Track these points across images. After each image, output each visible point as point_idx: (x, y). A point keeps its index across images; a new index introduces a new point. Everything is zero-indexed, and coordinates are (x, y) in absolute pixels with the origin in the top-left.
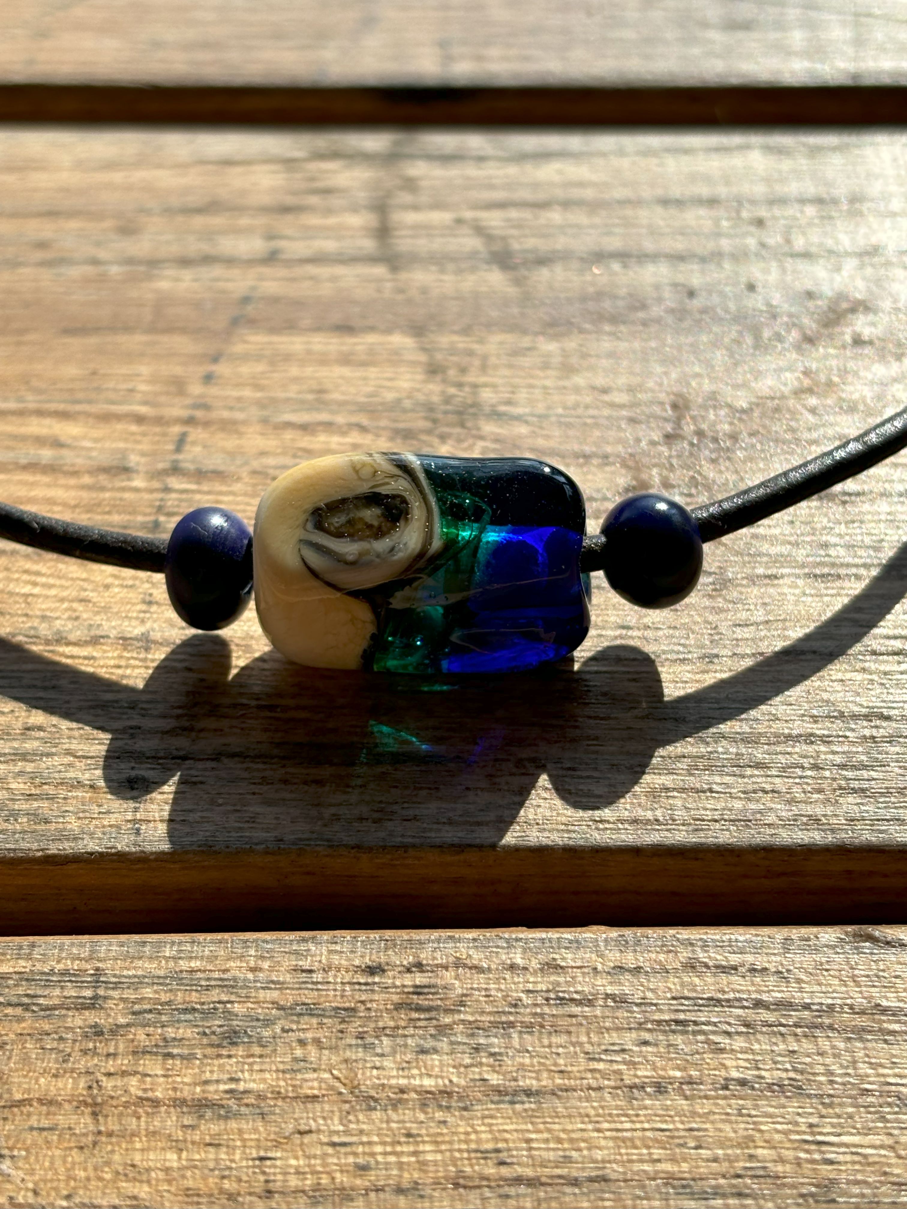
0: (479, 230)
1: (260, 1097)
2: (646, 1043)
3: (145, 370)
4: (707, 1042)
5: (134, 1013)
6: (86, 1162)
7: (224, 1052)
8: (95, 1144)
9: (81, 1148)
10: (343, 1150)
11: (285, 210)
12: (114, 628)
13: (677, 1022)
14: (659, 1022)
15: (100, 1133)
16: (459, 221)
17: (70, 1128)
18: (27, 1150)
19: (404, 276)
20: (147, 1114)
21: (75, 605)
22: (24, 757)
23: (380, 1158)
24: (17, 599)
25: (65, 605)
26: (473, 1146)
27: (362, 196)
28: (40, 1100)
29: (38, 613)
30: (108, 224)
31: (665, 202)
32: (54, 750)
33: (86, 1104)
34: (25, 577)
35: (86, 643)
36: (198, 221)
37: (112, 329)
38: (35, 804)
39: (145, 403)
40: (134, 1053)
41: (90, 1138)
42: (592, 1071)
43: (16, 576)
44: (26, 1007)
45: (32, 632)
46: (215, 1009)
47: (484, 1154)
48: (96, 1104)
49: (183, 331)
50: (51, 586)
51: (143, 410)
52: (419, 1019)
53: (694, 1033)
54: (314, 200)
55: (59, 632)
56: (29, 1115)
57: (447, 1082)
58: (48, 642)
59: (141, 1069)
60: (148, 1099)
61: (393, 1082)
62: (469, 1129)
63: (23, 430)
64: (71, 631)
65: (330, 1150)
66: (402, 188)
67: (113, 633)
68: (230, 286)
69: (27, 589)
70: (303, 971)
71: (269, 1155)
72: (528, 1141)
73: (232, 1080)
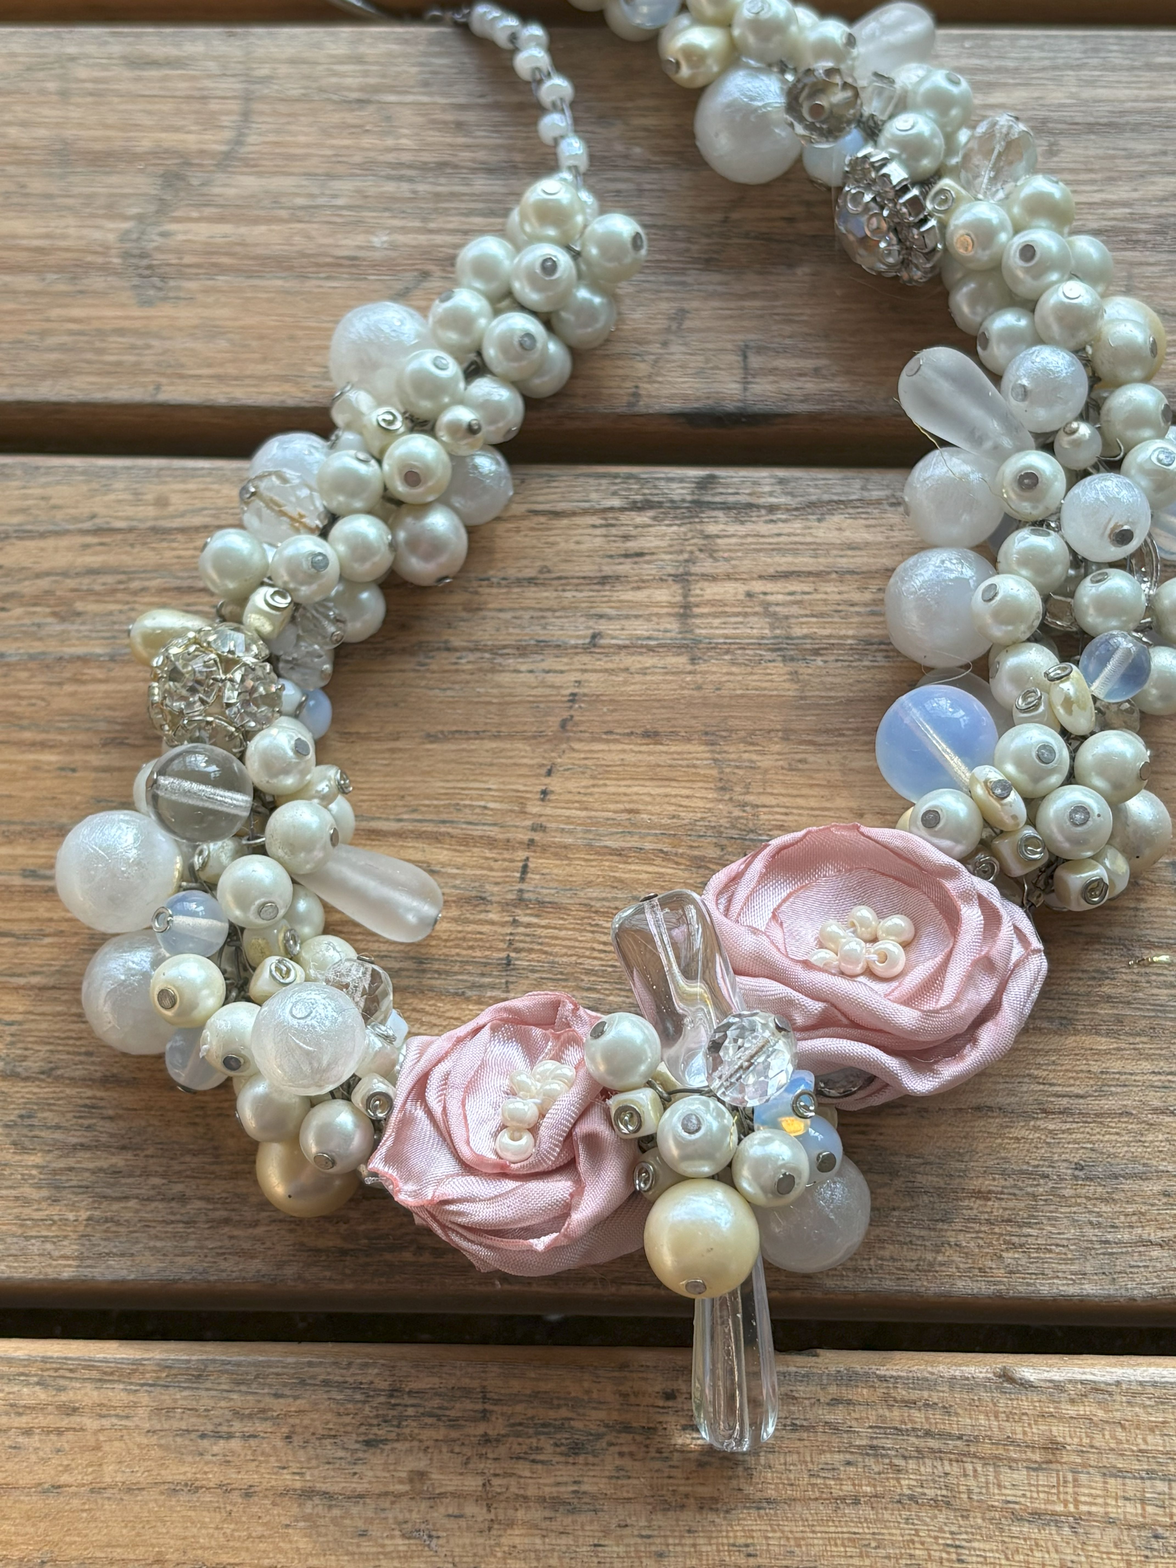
1: (594, 1497)
2: (849, 1463)
4: (891, 1464)
7: (571, 1460)
13: (872, 1447)
14: (859, 1447)
23: (671, 1548)
42: (813, 1485)
53: (883, 1456)
72: (767, 1538)
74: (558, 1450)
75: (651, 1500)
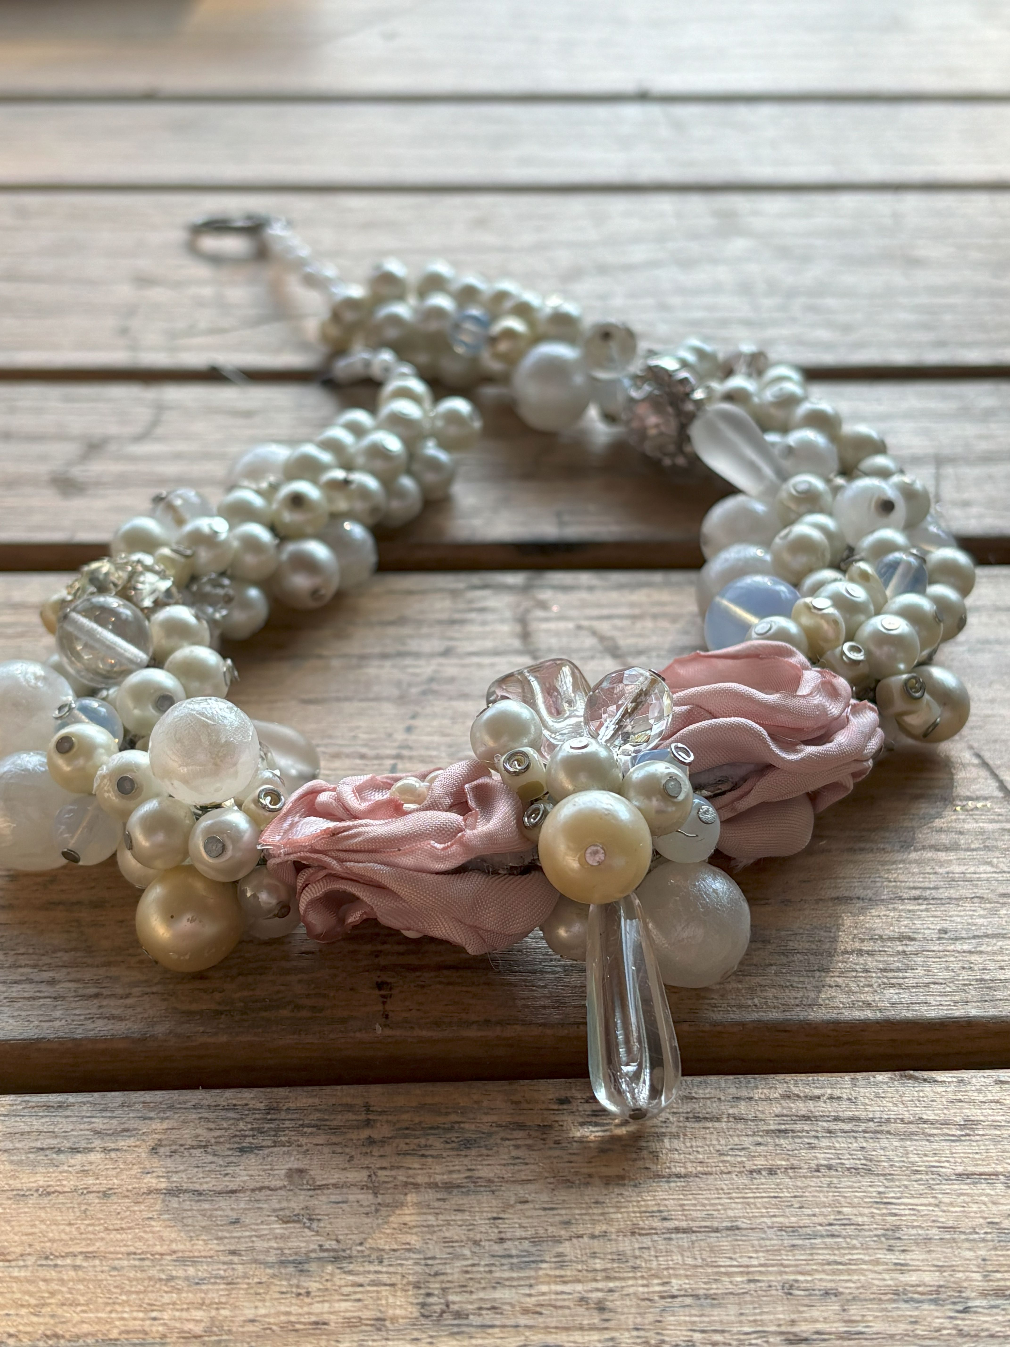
74: (448, 1146)
75: (552, 1180)
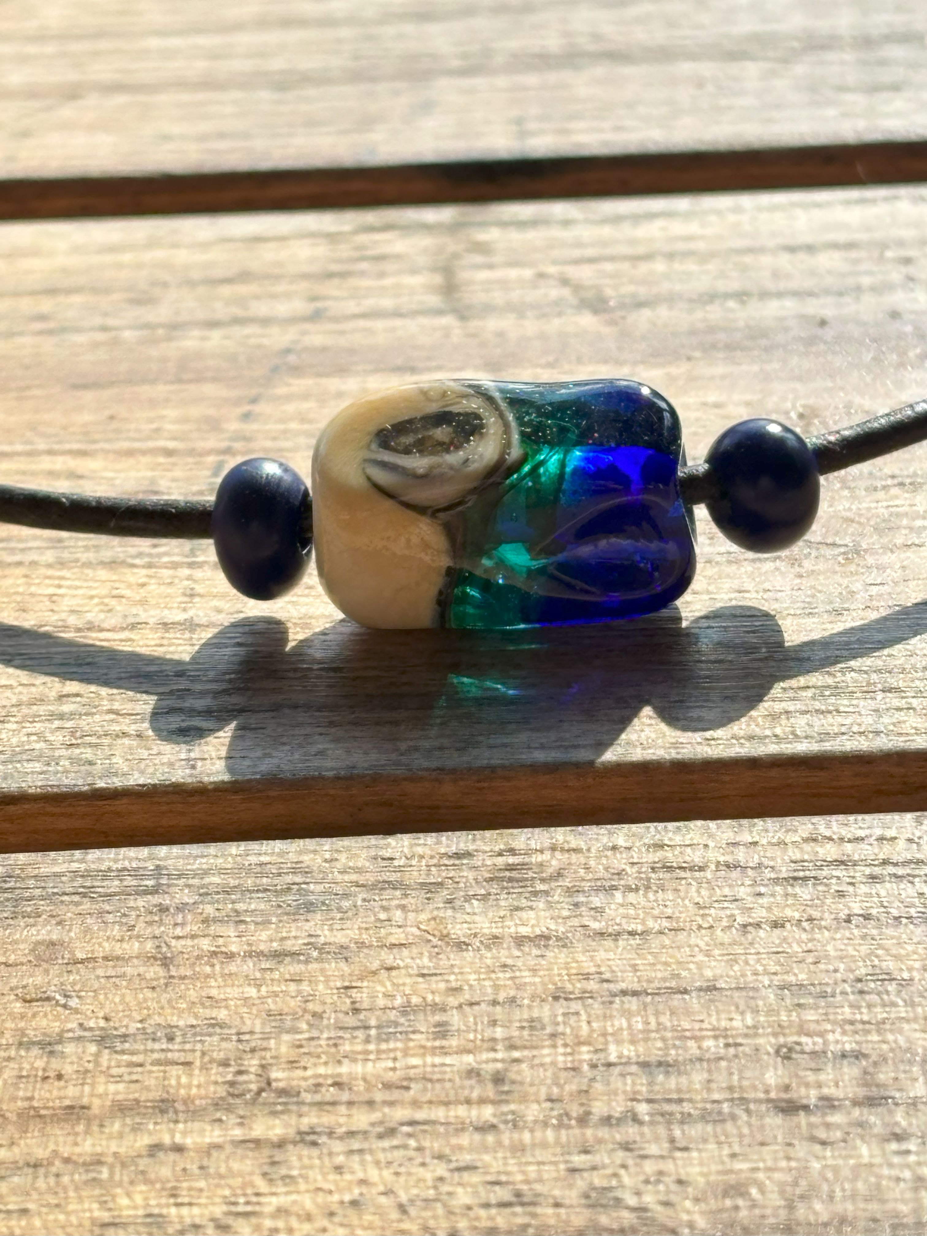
0: (565, 282)
3: (171, 413)
5: (200, 895)
6: (158, 997)
8: (166, 985)
9: (153, 988)
10: (434, 978)
11: (330, 275)
12: (153, 617)
15: (172, 977)
16: (541, 276)
17: (139, 975)
18: (95, 991)
19: (474, 324)
20: (222, 963)
21: (106, 601)
22: (61, 717)
24: (42, 598)
25: (96, 601)
26: (574, 971)
27: (422, 261)
28: (106, 958)
29: (66, 609)
30: (116, 296)
31: (792, 249)
32: (94, 710)
33: (155, 959)
34: (47, 581)
35: (123, 629)
36: (226, 290)
37: (130, 382)
38: (77, 751)
39: (174, 439)
40: (203, 922)
41: (162, 981)
43: (37, 581)
44: (84, 895)
45: (60, 623)
46: (289, 889)
47: (587, 977)
48: (166, 958)
49: (215, 380)
50: (77, 588)
51: (171, 445)
52: (513, 888)
54: (364, 266)
55: (90, 622)
56: (94, 968)
57: (544, 929)
58: (79, 630)
59: (212, 932)
60: (222, 952)
61: (486, 931)
62: (569, 960)
63: (33, 467)
64: (103, 621)
65: (420, 980)
66: (469, 251)
67: (152, 621)
68: (266, 341)
69: (51, 591)
70: (383, 859)
71: (354, 984)
73: (310, 936)
